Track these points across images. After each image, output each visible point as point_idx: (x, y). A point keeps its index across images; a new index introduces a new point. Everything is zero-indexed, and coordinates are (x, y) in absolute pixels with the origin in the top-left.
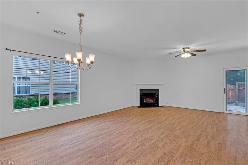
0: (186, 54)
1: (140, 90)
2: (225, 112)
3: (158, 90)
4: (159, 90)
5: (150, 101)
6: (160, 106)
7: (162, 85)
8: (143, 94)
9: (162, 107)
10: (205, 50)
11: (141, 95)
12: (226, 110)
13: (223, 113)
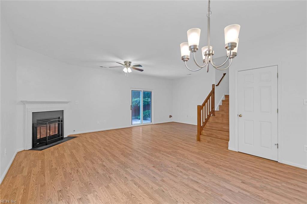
1: (33, 113)
4: (63, 111)
6: (64, 137)
7: (67, 103)
8: (37, 121)
12: (132, 124)
13: (131, 127)
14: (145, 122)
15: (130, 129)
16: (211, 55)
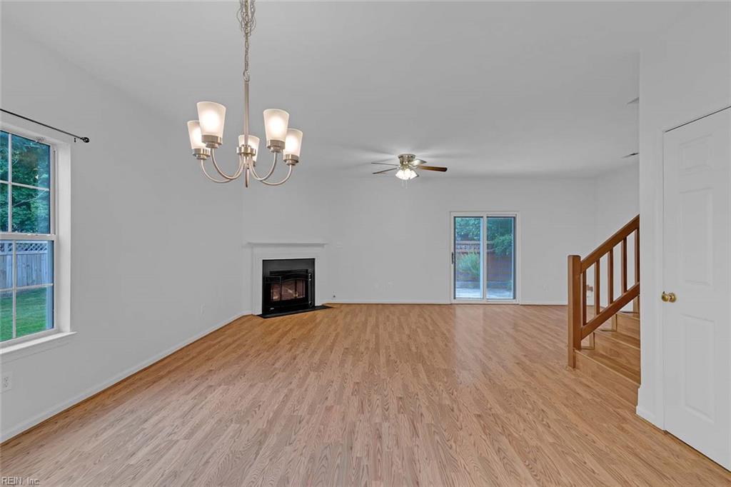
0: (408, 171)
1: (263, 260)
2: (454, 301)
3: (312, 262)
4: (314, 259)
5: (290, 293)
6: (316, 305)
7: (322, 245)
8: (271, 273)
9: (323, 307)
10: (445, 170)
11: (265, 279)
12: (455, 298)
13: (451, 304)
14: (494, 296)
15: (447, 309)
16: (250, 155)
